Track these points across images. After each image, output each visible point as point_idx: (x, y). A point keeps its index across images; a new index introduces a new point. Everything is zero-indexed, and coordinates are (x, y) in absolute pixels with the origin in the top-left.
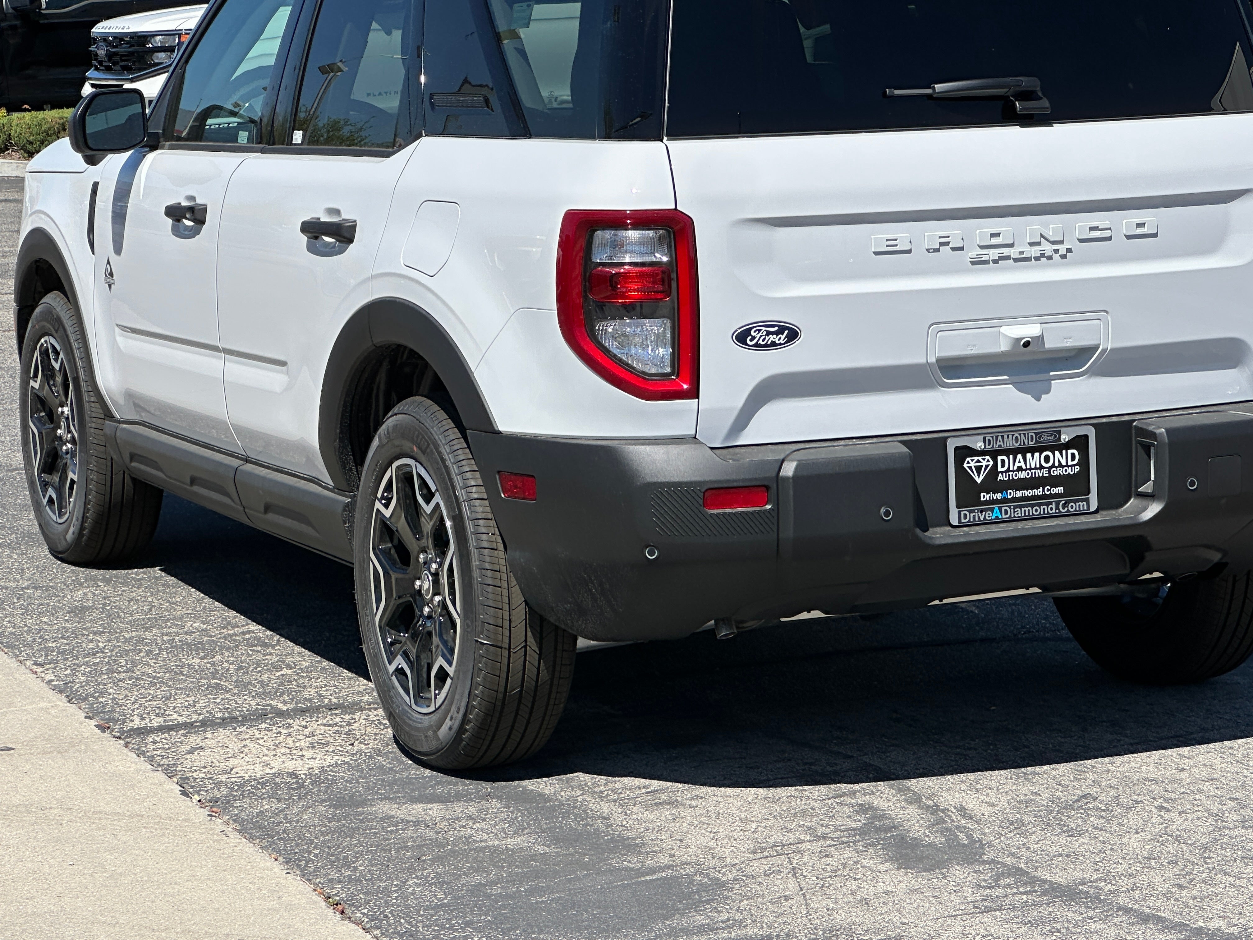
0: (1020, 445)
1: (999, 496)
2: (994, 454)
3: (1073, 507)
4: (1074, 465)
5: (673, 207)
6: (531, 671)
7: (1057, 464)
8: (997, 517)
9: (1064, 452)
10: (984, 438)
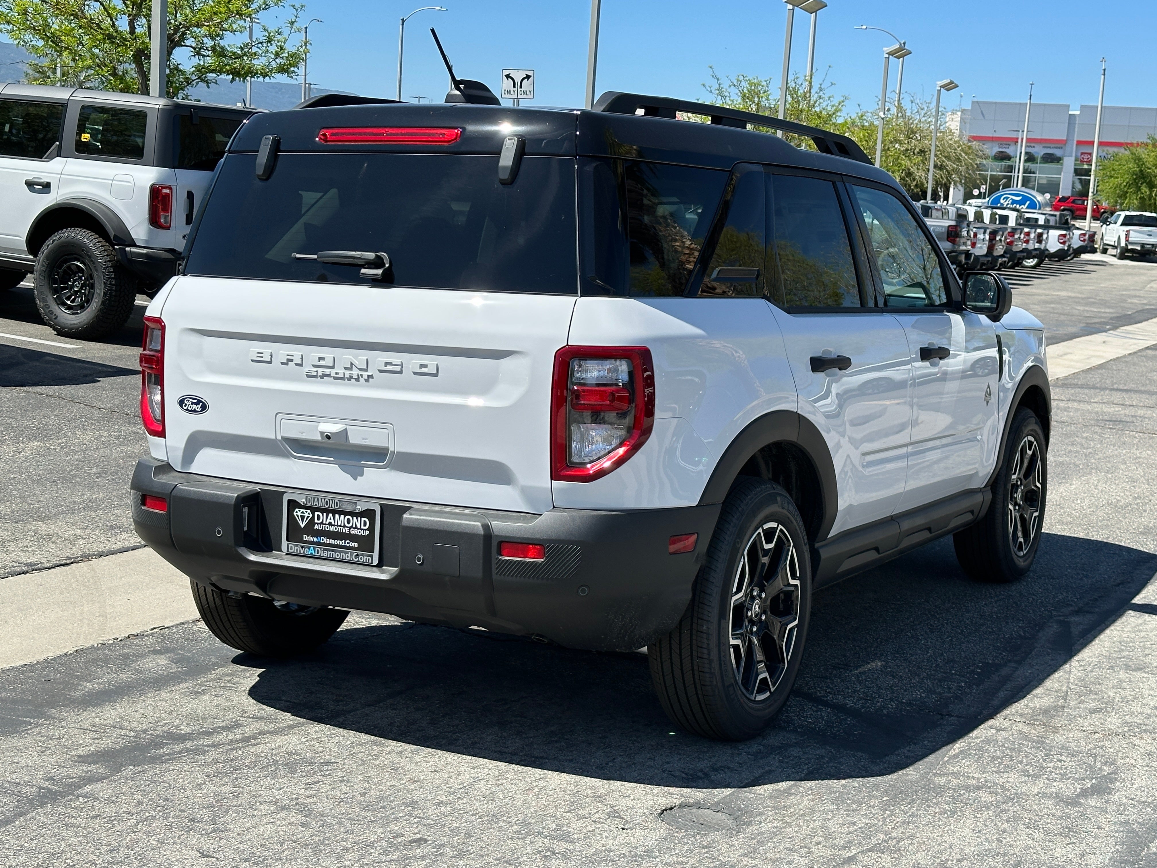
1: (315, 539)
2: (313, 510)
3: (361, 559)
4: (366, 530)
5: (159, 316)
7: (354, 526)
8: (311, 554)
9: (359, 518)
10: (307, 497)
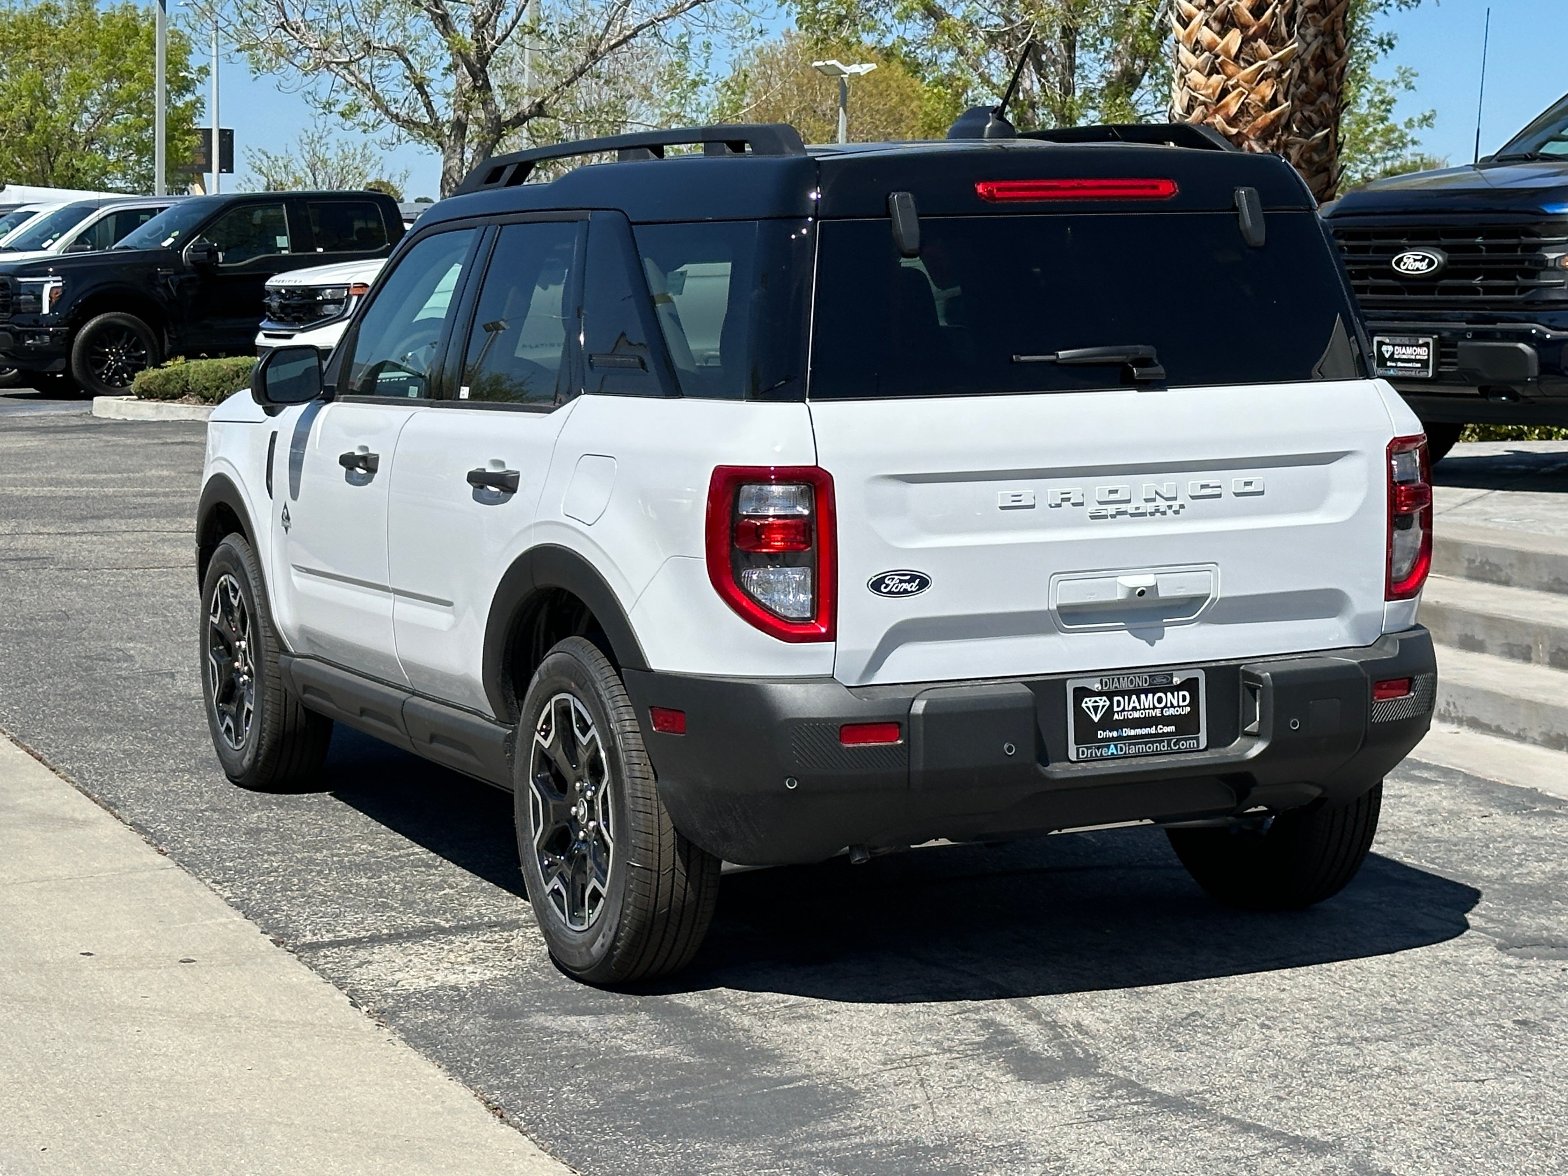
0: (1135, 686)
1: (1115, 734)
2: (1110, 695)
3: (1183, 745)
4: (1185, 706)
5: (814, 464)
6: (678, 892)
7: (1169, 705)
8: (1112, 754)
9: (1176, 693)
10: (1101, 680)
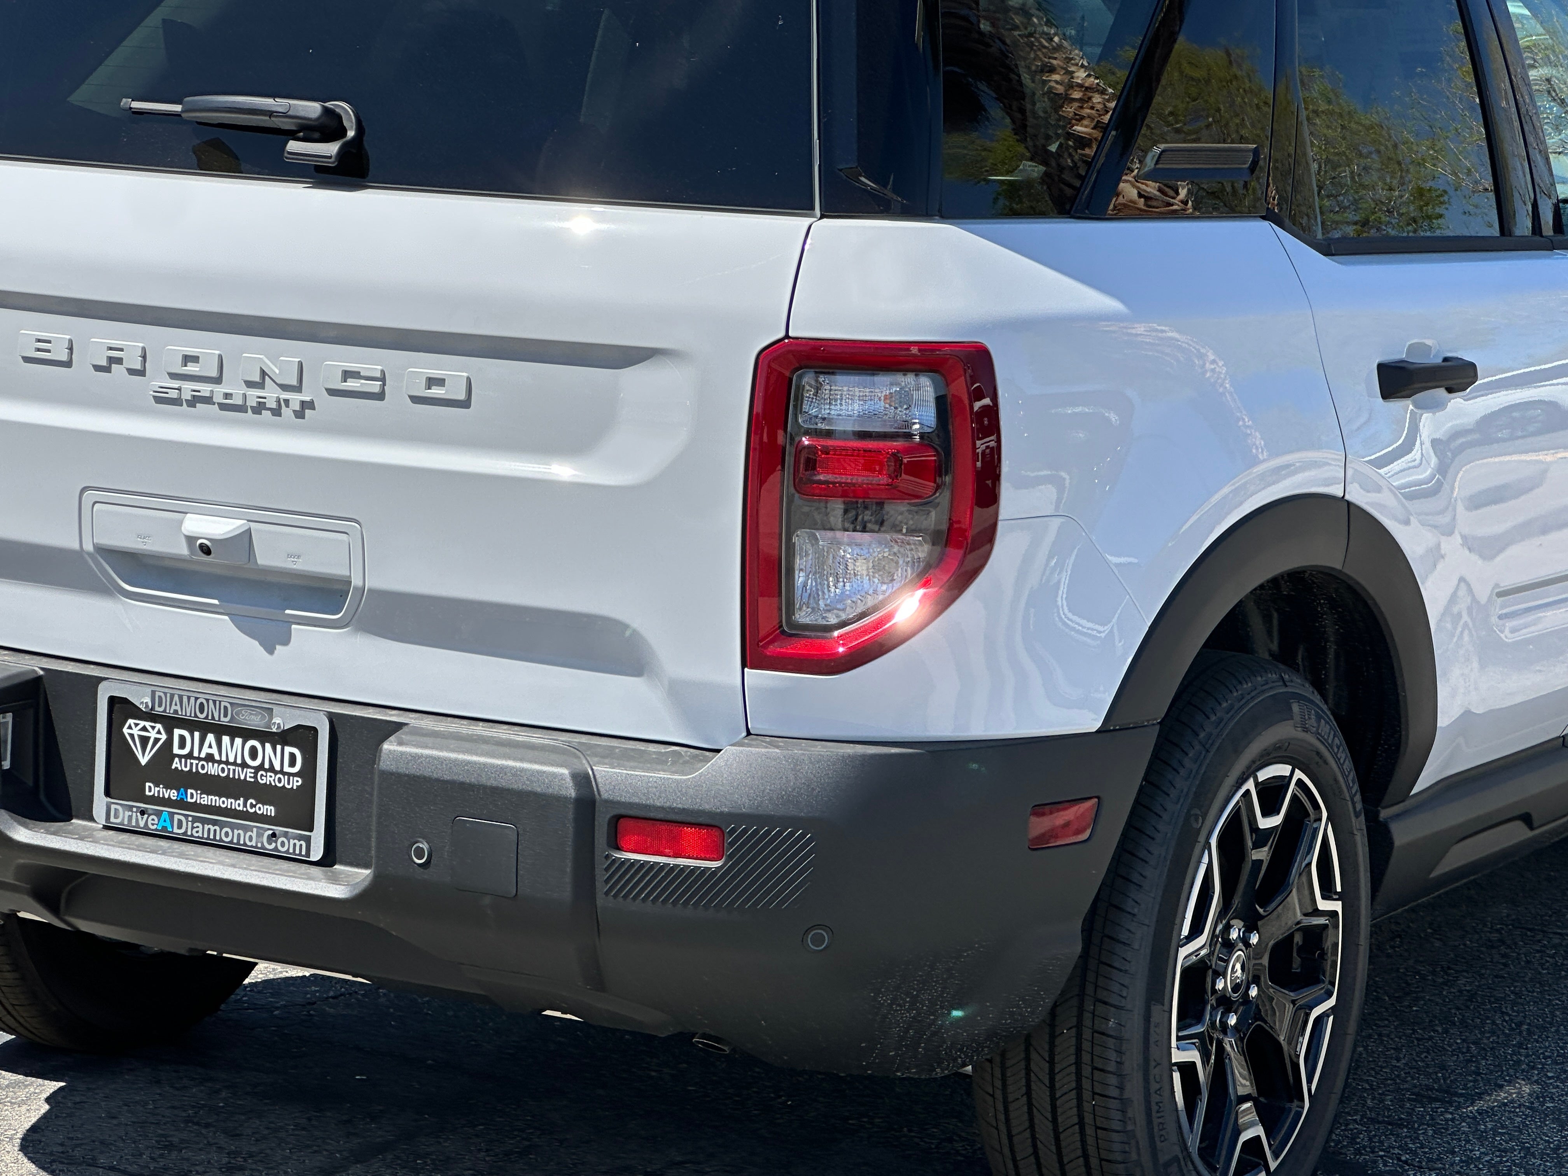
0: (207, 717)
1: (173, 794)
3: (284, 845)
4: (294, 775)
7: (267, 766)
8: (164, 829)
9: (279, 747)
10: (153, 693)
